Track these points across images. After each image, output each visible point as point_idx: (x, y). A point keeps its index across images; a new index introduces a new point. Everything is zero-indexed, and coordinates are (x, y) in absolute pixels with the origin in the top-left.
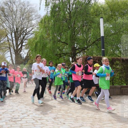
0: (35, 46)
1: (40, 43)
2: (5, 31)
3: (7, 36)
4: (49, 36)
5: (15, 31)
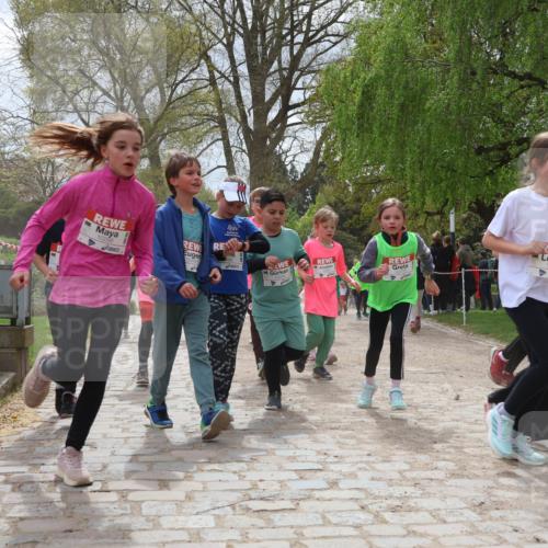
0: (361, 105)
1: (389, 87)
2: (193, 29)
3: (208, 59)
4: (436, 45)
5: (250, 26)
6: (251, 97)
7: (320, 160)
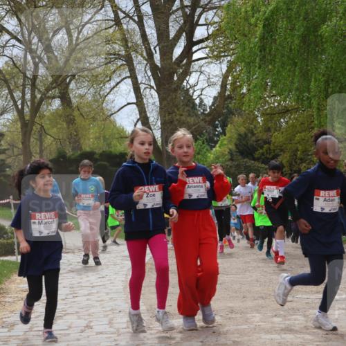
6: (155, 35)
7: (228, 93)
